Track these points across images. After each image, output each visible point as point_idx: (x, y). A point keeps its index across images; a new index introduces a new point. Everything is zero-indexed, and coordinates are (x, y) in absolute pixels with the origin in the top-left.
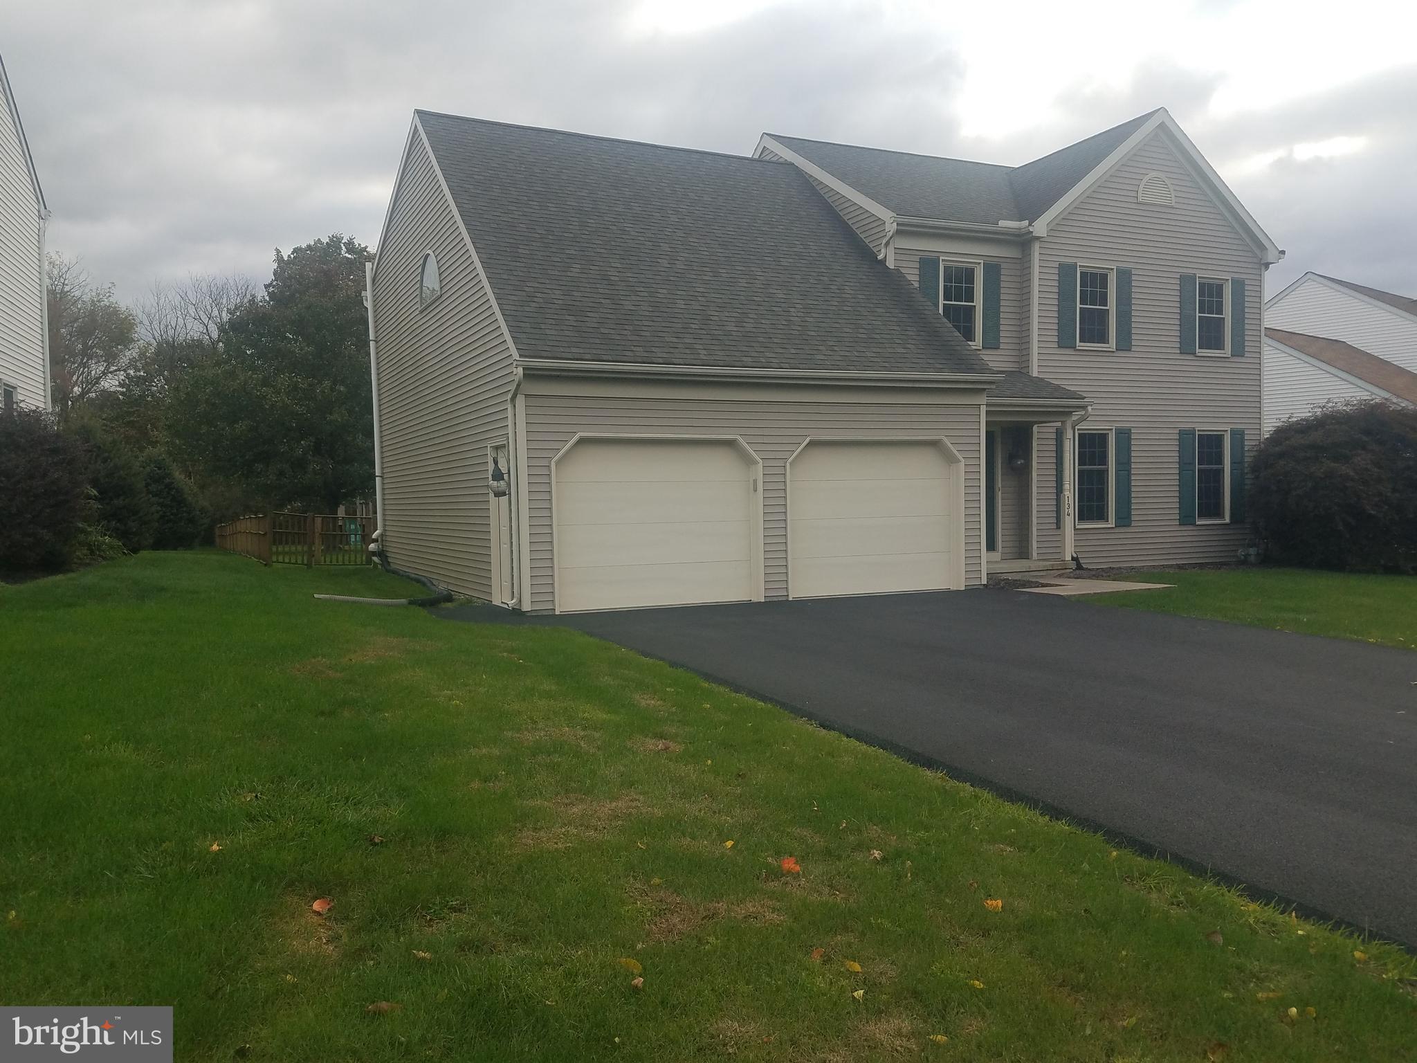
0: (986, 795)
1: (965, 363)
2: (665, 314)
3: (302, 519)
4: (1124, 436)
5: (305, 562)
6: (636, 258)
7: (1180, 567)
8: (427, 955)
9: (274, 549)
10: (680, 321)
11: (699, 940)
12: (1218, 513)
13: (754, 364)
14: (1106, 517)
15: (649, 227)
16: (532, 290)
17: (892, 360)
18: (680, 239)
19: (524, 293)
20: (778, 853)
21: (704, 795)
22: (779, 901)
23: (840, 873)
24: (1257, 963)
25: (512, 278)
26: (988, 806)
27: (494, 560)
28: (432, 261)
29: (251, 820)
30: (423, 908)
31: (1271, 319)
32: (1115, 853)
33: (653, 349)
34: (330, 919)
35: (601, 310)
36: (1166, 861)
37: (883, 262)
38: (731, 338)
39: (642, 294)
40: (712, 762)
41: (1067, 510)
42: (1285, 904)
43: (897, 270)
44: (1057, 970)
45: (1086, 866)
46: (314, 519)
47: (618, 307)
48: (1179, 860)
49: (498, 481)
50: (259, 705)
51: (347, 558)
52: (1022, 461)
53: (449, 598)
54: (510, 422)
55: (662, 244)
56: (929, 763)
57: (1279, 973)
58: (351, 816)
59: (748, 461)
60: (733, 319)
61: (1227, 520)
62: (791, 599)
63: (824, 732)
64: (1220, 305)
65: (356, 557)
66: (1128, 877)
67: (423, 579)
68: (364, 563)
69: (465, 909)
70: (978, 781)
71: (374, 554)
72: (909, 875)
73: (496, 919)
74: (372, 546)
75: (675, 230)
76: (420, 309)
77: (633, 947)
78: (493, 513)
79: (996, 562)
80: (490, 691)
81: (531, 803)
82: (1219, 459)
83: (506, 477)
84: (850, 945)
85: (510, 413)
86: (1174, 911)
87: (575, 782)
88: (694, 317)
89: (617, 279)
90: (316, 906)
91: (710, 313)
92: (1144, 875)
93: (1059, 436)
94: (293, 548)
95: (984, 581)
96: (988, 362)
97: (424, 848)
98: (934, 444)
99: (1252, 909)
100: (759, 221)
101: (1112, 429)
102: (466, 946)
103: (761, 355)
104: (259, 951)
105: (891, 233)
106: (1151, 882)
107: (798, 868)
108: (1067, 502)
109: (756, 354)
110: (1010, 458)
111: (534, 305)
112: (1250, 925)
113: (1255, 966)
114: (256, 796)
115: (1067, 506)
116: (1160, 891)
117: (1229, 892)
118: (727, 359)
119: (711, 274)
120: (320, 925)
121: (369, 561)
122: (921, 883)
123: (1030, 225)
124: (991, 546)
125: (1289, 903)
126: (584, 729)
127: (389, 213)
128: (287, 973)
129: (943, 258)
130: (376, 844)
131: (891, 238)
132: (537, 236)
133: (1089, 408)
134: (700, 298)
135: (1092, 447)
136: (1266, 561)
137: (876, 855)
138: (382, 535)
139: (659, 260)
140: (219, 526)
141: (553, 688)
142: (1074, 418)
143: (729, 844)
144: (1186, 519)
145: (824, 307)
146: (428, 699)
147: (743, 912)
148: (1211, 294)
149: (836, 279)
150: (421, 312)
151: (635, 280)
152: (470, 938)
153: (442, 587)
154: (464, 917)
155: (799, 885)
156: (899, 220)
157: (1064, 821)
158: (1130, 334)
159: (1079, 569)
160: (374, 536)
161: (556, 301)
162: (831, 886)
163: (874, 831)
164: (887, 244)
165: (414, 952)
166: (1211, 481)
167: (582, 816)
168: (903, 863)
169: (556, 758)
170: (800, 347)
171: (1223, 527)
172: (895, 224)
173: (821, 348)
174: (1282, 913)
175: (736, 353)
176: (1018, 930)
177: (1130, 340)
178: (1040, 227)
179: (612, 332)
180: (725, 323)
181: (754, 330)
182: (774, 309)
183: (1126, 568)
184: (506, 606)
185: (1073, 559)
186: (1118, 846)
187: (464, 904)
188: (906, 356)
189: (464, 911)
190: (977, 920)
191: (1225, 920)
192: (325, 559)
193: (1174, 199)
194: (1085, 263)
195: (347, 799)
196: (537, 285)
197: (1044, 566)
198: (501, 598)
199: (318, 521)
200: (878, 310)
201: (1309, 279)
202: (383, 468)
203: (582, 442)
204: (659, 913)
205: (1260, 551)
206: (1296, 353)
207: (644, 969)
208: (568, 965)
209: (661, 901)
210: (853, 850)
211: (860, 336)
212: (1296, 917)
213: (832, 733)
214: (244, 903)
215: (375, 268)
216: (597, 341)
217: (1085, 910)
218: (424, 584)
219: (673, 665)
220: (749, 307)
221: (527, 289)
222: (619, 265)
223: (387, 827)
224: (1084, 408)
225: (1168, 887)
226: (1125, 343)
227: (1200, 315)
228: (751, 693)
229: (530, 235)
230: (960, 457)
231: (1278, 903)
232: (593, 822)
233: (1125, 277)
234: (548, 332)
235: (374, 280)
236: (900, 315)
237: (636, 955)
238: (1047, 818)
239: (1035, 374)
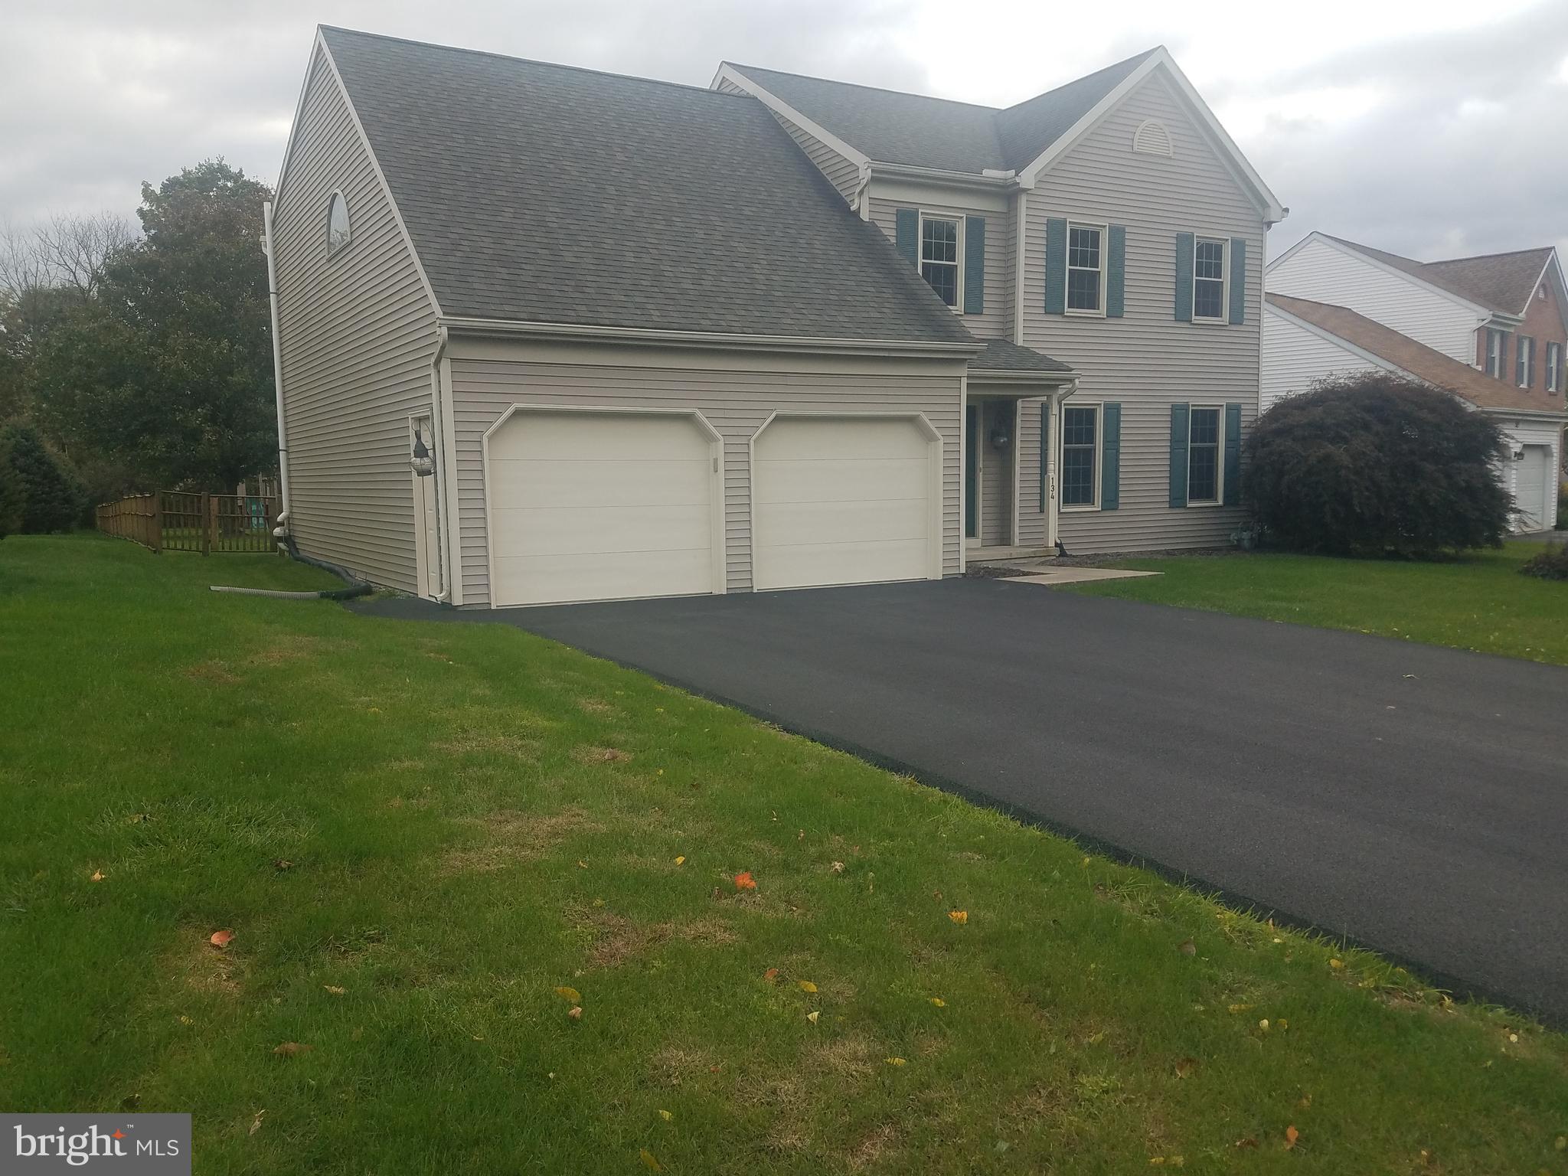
0: (955, 799)
1: (946, 330)
2: (611, 268)
3: (196, 500)
4: (1113, 412)
5: (201, 549)
6: (576, 202)
7: (1168, 553)
8: (341, 990)
9: (164, 533)
10: (629, 276)
11: (644, 965)
12: (1210, 495)
13: (713, 328)
14: (1092, 501)
15: (592, 166)
16: (457, 237)
17: (865, 325)
18: (629, 181)
19: (447, 241)
20: (733, 868)
21: (654, 808)
22: (731, 919)
23: (797, 887)
24: (1231, 973)
25: (432, 222)
26: (958, 812)
27: (419, 547)
28: (341, 201)
29: (139, 846)
30: (336, 939)
31: (1274, 282)
32: (1087, 860)
33: (599, 309)
34: (231, 954)
35: (539, 262)
36: (1140, 867)
37: (857, 213)
38: (687, 297)
39: (584, 244)
40: (664, 772)
41: (1051, 492)
42: (1262, 911)
43: (872, 223)
44: (1022, 985)
45: (1056, 874)
46: (209, 501)
47: (557, 258)
48: (1154, 866)
49: (421, 457)
50: (148, 714)
51: (248, 542)
52: (1006, 439)
53: (368, 591)
54: (434, 390)
55: (607, 187)
56: (898, 768)
57: (1252, 984)
58: (254, 839)
59: (708, 438)
60: (689, 276)
61: (1220, 503)
62: (755, 591)
63: (787, 736)
64: (1219, 267)
65: (259, 542)
66: (1101, 885)
67: (337, 568)
68: (268, 550)
69: (385, 938)
70: (947, 786)
71: (280, 539)
72: (871, 887)
73: (420, 949)
74: (277, 531)
75: (623, 171)
76: (327, 257)
77: (571, 974)
78: (416, 494)
79: (977, 549)
80: (415, 696)
81: (459, 820)
82: (1214, 438)
83: (430, 453)
84: (805, 963)
85: (433, 380)
86: (1147, 920)
87: (510, 797)
88: (645, 272)
89: (555, 225)
90: (215, 939)
91: (662, 267)
92: (1117, 883)
93: (1045, 410)
94: (186, 532)
95: (963, 570)
96: (969, 330)
97: (338, 872)
98: (911, 420)
99: (1228, 917)
100: (718, 163)
101: (1100, 404)
102: (384, 978)
103: (722, 317)
104: (149, 991)
105: (865, 181)
106: (1123, 890)
107: (753, 884)
108: (1051, 482)
109: (715, 317)
110: (993, 435)
111: (459, 254)
112: (1225, 934)
113: (1227, 977)
114: (145, 818)
115: (1051, 488)
116: (1132, 898)
117: (1205, 898)
118: (683, 321)
119: (664, 222)
120: (220, 960)
121: (274, 548)
122: (883, 896)
123: (1017, 175)
124: (971, 532)
125: (1266, 909)
126: (522, 738)
127: (290, 146)
128: (181, 1014)
129: (923, 211)
130: (283, 870)
131: (865, 186)
132: (463, 174)
133: (1077, 381)
134: (651, 251)
135: (1079, 423)
136: (1260, 546)
137: (837, 867)
138: (288, 518)
139: (605, 205)
140: (99, 506)
141: (488, 692)
142: (1061, 392)
143: (680, 860)
144: (1176, 501)
145: (791, 264)
146: (342, 706)
147: (692, 932)
148: (1210, 253)
149: (806, 232)
150: (329, 260)
151: (577, 227)
152: (390, 970)
153: (360, 577)
154: (383, 947)
155: (754, 902)
156: (874, 165)
157: (1035, 826)
158: (1122, 299)
159: (1062, 556)
160: (279, 519)
161: (485, 250)
162: (788, 902)
163: (838, 840)
164: (861, 193)
165: (327, 987)
166: (1204, 461)
167: (518, 834)
168: (866, 874)
169: (489, 770)
170: (764, 309)
171: (1215, 510)
172: (870, 170)
173: (787, 310)
174: (1259, 921)
175: (693, 315)
176: (983, 943)
177: (1122, 305)
178: (1027, 178)
179: (550, 287)
180: (680, 280)
181: (714, 289)
182: (736, 264)
183: (1112, 555)
184: (434, 600)
185: (1056, 545)
186: (1092, 852)
187: (383, 934)
188: (883, 321)
189: (383, 940)
190: (941, 933)
191: (1199, 929)
192: (223, 544)
193: (1172, 149)
194: (1076, 219)
195: (249, 819)
196: (463, 231)
197: (1027, 553)
198: (428, 590)
199: (214, 501)
200: (851, 268)
201: (1315, 239)
202: (287, 441)
203: (518, 414)
204: (602, 937)
205: (1254, 535)
206: (1300, 322)
207: (583, 997)
208: (500, 997)
209: (603, 924)
210: (814, 862)
211: (831, 297)
212: (1274, 925)
213: (797, 737)
214: (131, 937)
215: (274, 208)
216: (535, 298)
217: (1054, 921)
218: (338, 574)
219: (624, 664)
220: (707, 261)
221: (450, 235)
222: (557, 210)
223: (295, 850)
224: (1071, 380)
225: (1141, 895)
226: (1116, 310)
227: (1197, 278)
228: (711, 696)
229: (455, 172)
230: (938, 434)
231: (1255, 911)
232: (530, 840)
233: (1118, 234)
234: (476, 286)
235: (273, 223)
236: (875, 275)
237: (576, 983)
238: (1019, 823)
239: (1020, 343)
